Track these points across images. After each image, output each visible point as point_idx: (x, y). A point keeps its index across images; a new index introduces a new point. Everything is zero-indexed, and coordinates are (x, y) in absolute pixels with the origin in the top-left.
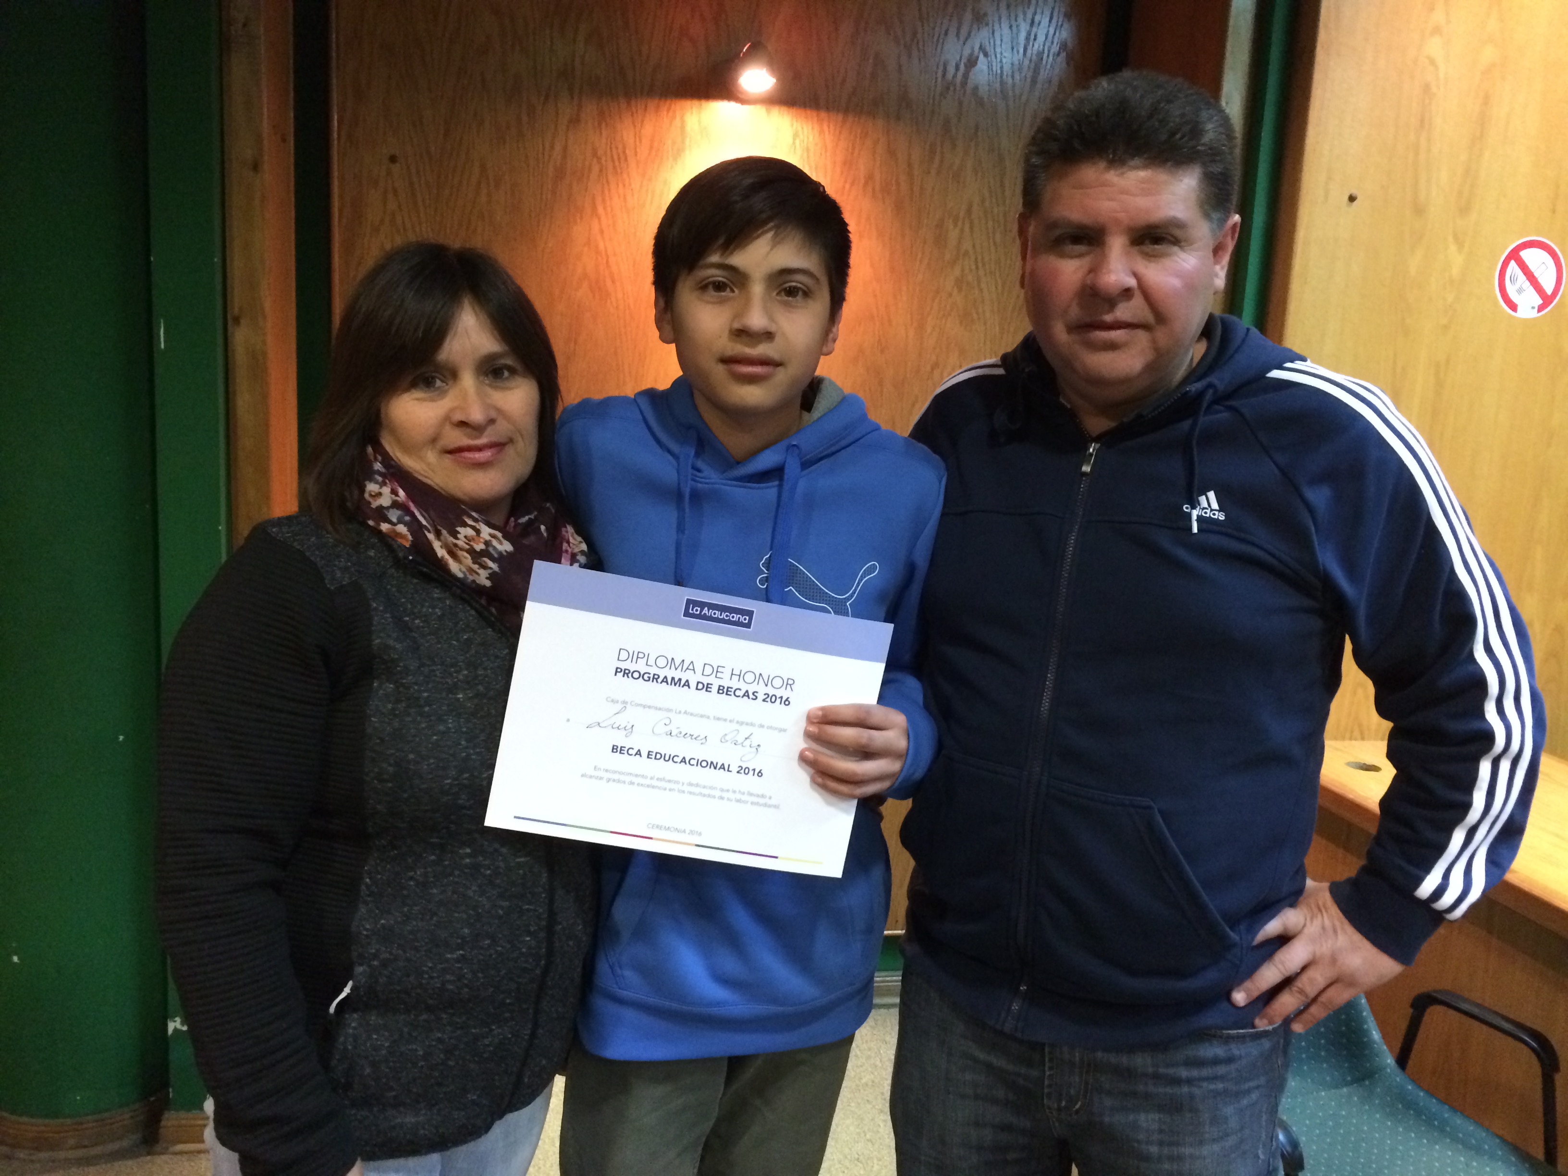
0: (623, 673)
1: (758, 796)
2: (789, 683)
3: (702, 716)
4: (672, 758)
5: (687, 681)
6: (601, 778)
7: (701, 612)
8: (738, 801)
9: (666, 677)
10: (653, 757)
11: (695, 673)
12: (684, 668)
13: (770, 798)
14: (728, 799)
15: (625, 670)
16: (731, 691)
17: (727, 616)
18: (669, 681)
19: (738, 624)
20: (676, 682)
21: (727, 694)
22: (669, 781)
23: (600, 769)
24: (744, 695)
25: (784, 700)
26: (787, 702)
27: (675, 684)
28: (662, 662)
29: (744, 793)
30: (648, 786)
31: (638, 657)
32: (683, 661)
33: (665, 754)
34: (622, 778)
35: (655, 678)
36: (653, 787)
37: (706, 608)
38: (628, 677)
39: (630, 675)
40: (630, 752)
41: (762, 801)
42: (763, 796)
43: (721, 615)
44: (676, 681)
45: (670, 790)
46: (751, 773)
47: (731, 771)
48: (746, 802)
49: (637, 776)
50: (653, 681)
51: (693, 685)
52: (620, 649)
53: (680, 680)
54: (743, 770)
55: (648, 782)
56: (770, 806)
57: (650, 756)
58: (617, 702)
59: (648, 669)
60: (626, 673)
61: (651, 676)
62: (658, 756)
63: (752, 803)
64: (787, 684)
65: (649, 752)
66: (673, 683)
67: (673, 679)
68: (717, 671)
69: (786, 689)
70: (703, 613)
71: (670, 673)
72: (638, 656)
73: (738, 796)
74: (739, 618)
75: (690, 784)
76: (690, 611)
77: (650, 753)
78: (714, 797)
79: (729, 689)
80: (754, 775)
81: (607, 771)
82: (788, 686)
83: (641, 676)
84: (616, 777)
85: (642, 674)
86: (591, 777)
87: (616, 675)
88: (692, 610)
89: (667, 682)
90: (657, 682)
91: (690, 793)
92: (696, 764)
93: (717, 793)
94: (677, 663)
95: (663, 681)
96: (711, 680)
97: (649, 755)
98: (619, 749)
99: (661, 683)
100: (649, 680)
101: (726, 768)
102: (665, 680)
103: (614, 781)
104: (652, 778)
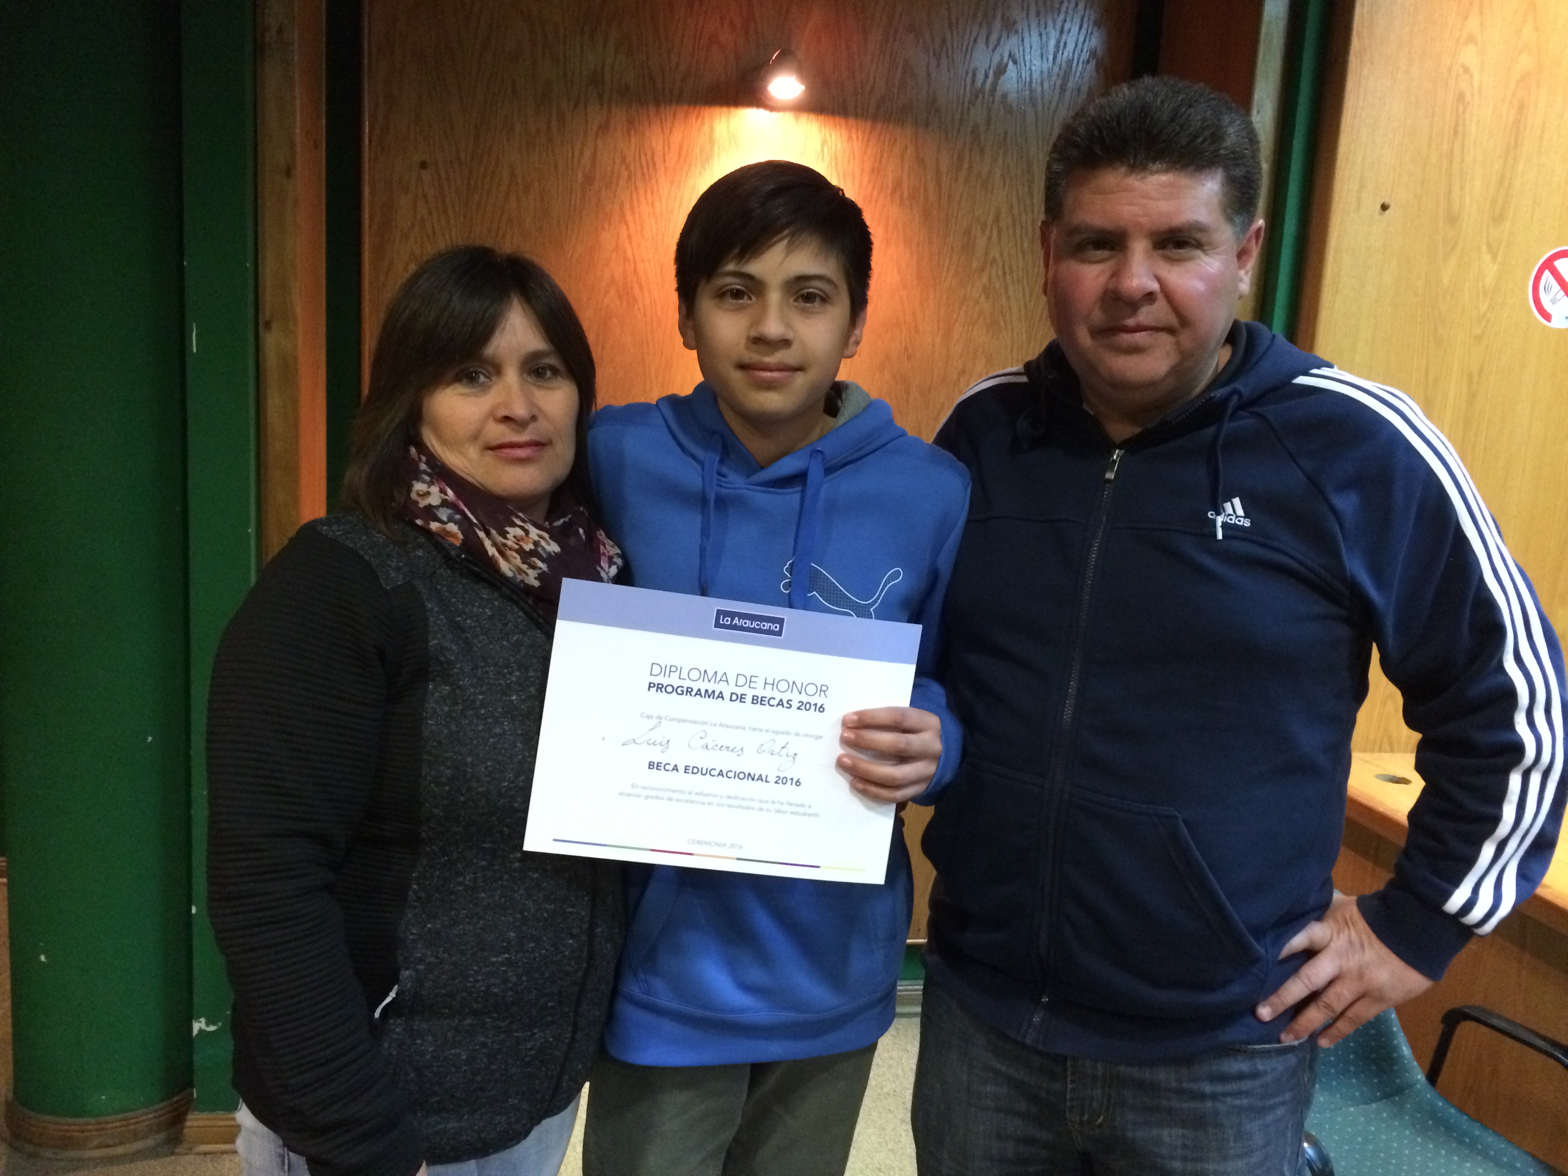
0: (655, 688)
1: (797, 805)
2: (823, 689)
3: (737, 728)
4: (709, 772)
5: (721, 693)
6: (639, 796)
7: (732, 621)
8: (778, 811)
9: (699, 690)
10: (690, 771)
11: (728, 684)
12: (718, 679)
13: (810, 807)
14: (768, 810)
15: (658, 684)
16: (765, 701)
17: (758, 625)
18: (703, 694)
19: (769, 632)
20: (710, 694)
21: (761, 704)
22: (708, 795)
23: (637, 787)
24: (778, 704)
25: (818, 706)
26: (822, 709)
27: (709, 697)
28: (695, 675)
29: (782, 804)
30: (687, 801)
31: (670, 671)
32: (716, 673)
33: (702, 769)
34: (660, 794)
35: (689, 691)
36: (692, 802)
37: (737, 618)
38: (662, 691)
39: (663, 690)
40: (667, 767)
41: (801, 810)
42: (802, 805)
43: (752, 624)
44: (710, 692)
45: (709, 804)
46: (789, 782)
47: (768, 782)
48: (785, 812)
49: (674, 791)
50: (687, 694)
51: (727, 696)
52: (653, 664)
53: (714, 692)
54: (781, 780)
55: (687, 797)
56: (810, 815)
57: (687, 771)
58: (652, 717)
59: (681, 683)
60: (660, 687)
61: (685, 690)
62: (695, 770)
63: (792, 813)
64: (821, 690)
65: (686, 766)
66: (707, 696)
67: (707, 691)
68: (750, 681)
69: (820, 696)
70: (733, 624)
71: (703, 686)
72: (672, 669)
73: (778, 806)
74: (770, 626)
75: (729, 797)
76: (721, 622)
77: (687, 768)
78: (753, 809)
79: (763, 699)
80: (792, 784)
81: (644, 788)
82: (822, 692)
83: (675, 690)
84: (654, 793)
85: (675, 688)
86: (629, 795)
87: (649, 690)
88: (723, 620)
89: (700, 695)
90: (691, 695)
91: (729, 806)
92: (733, 776)
93: (756, 805)
94: (710, 674)
95: (696, 694)
96: (745, 690)
97: (686, 769)
98: (655, 766)
99: (695, 696)
100: (682, 694)
101: (764, 779)
102: (699, 693)
103: (652, 798)
104: (690, 793)
